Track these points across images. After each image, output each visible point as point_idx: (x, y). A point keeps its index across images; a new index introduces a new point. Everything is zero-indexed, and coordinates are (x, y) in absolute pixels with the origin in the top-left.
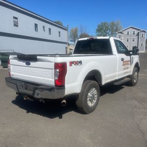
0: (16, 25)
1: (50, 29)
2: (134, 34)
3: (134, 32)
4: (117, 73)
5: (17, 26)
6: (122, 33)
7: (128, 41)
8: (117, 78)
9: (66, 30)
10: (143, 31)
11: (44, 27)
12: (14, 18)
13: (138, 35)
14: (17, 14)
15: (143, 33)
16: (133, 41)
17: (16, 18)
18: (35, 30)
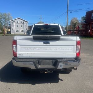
2: (21, 22)
3: (21, 21)
6: (14, 21)
7: (18, 27)
10: (26, 21)
13: (23, 23)
15: (26, 23)
16: (21, 27)
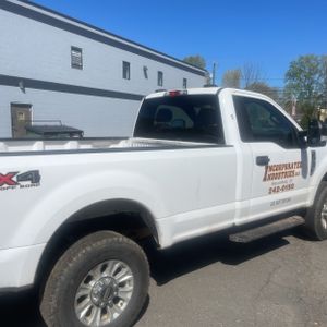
0: (77, 65)
1: (160, 74)
4: (238, 205)
5: (80, 67)
8: (238, 221)
9: (202, 74)
11: (145, 69)
12: (73, 49)
14: (79, 41)
17: (79, 50)
18: (125, 77)
